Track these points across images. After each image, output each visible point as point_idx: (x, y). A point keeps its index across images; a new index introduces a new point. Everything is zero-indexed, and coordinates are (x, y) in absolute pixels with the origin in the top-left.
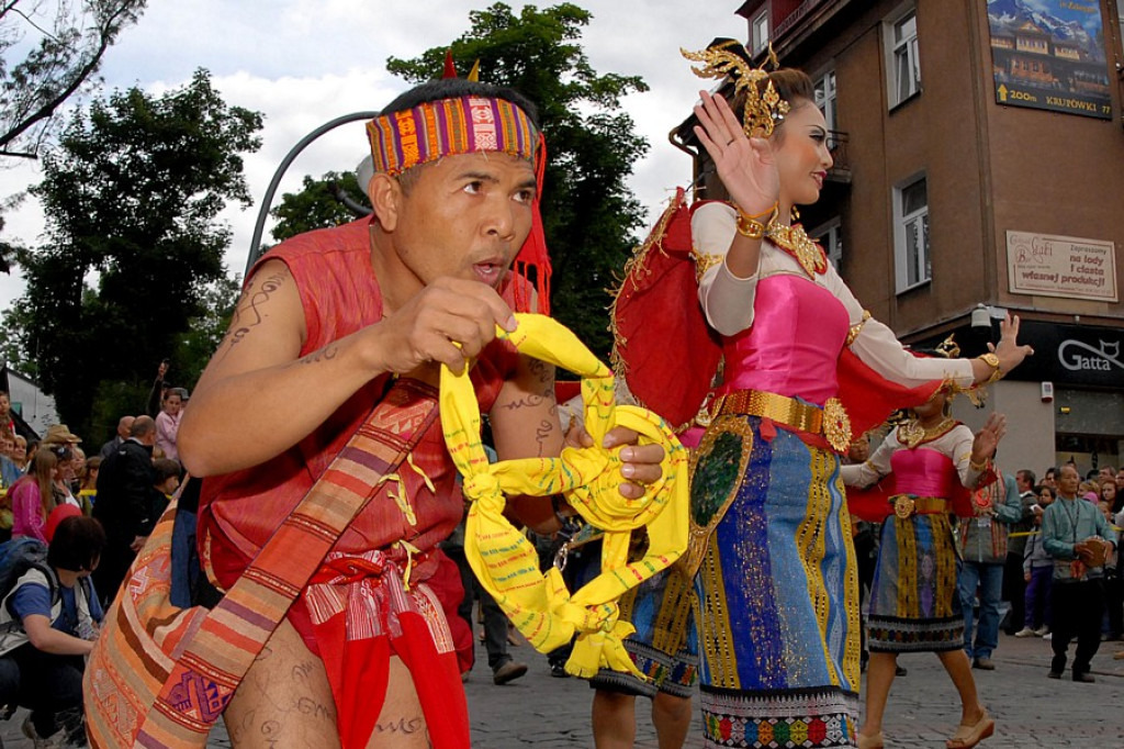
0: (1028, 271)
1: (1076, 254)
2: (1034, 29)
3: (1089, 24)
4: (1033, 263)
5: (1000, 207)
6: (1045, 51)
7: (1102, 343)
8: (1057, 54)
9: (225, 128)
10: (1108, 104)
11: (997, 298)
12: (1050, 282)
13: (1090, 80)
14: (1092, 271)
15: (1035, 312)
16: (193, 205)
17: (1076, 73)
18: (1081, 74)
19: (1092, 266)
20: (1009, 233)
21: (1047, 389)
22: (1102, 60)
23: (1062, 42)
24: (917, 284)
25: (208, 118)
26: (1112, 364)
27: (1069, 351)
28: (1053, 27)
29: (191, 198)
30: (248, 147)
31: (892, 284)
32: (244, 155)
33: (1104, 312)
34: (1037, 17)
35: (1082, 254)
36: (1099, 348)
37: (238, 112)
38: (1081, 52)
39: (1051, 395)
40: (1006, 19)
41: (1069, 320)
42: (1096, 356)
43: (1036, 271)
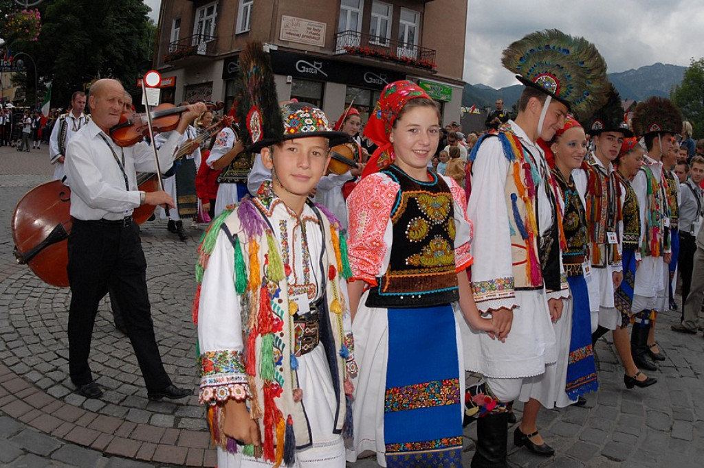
0: (288, 32)
1: (310, 27)
4: (291, 28)
5: (281, 6)
7: (315, 63)
11: (274, 41)
12: (297, 37)
14: (315, 34)
15: (289, 48)
19: (316, 32)
20: (283, 16)
21: (289, 79)
24: (244, 31)
26: (318, 71)
27: (301, 64)
31: (234, 30)
33: (318, 50)
35: (312, 27)
36: (313, 64)
39: (291, 81)
41: (303, 52)
42: (312, 67)
43: (292, 32)
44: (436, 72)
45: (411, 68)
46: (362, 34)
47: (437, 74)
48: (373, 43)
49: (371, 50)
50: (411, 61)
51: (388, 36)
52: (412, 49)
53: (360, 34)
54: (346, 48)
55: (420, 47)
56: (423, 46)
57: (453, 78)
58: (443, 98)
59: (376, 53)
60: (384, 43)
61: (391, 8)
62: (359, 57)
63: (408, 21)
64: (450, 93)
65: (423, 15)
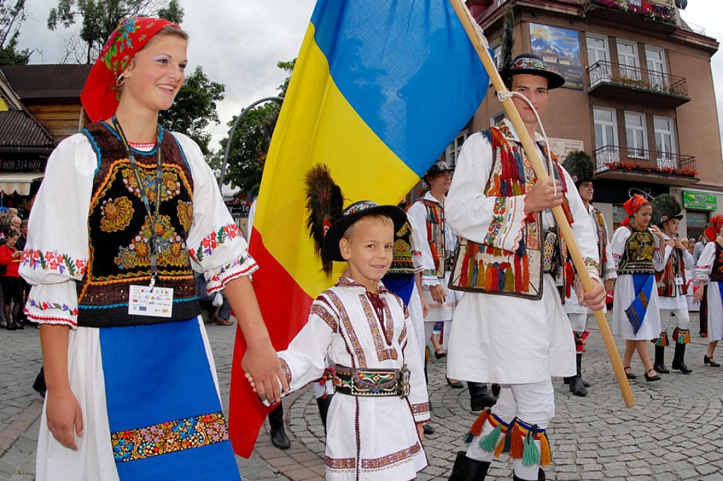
1: (567, 146)
2: (551, 52)
3: (574, 50)
6: (555, 62)
8: (560, 62)
9: (208, 91)
10: (582, 83)
13: (574, 73)
16: (196, 124)
17: (568, 70)
18: (571, 71)
22: (579, 65)
23: (562, 57)
25: (202, 87)
28: (559, 51)
29: (194, 121)
30: (219, 99)
32: (217, 102)
34: (552, 47)
35: (570, 146)
37: (214, 84)
38: (571, 62)
40: (539, 48)
44: (699, 180)
45: (674, 178)
46: (620, 148)
47: (700, 183)
48: (633, 157)
49: (632, 163)
50: (673, 171)
51: (646, 147)
52: (671, 158)
53: (618, 149)
54: (607, 164)
55: (679, 155)
56: (681, 154)
57: (715, 185)
58: (709, 208)
59: (638, 167)
60: (643, 155)
61: (644, 117)
62: (621, 173)
63: (663, 128)
64: (715, 202)
65: (675, 120)
